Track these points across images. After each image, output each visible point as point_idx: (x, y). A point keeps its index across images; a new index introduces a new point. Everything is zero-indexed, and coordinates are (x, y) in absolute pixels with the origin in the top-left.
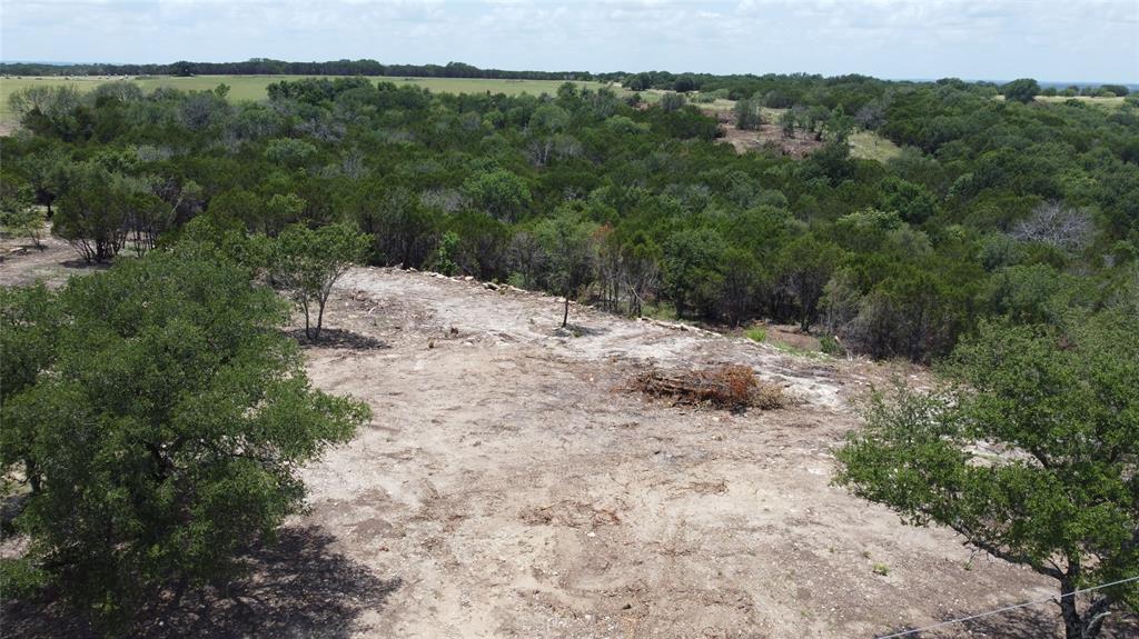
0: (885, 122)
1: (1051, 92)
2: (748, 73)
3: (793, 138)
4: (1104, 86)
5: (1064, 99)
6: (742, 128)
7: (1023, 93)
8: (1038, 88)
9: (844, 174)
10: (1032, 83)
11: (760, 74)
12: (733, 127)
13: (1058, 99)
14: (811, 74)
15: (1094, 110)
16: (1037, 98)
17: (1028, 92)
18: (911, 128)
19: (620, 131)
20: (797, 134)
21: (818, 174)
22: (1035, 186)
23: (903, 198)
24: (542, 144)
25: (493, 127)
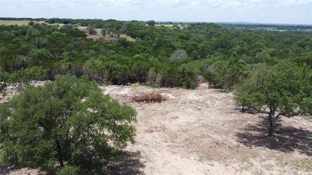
0: (127, 32)
1: (157, 24)
2: (82, 19)
3: (106, 36)
4: (168, 22)
5: (160, 25)
6: (91, 34)
7: (152, 24)
8: (155, 23)
9: (127, 45)
10: (153, 21)
11: (85, 19)
12: (88, 34)
13: (159, 25)
14: (99, 19)
15: (167, 27)
16: (155, 25)
17: (153, 24)
18: (134, 33)
19: (58, 36)
20: (106, 35)
21: (120, 46)
22: (170, 46)
23: (143, 50)
24: (35, 41)
25: (15, 35)
